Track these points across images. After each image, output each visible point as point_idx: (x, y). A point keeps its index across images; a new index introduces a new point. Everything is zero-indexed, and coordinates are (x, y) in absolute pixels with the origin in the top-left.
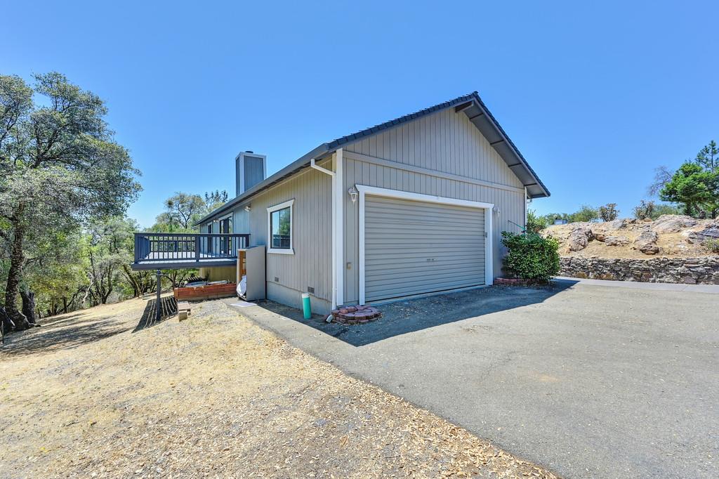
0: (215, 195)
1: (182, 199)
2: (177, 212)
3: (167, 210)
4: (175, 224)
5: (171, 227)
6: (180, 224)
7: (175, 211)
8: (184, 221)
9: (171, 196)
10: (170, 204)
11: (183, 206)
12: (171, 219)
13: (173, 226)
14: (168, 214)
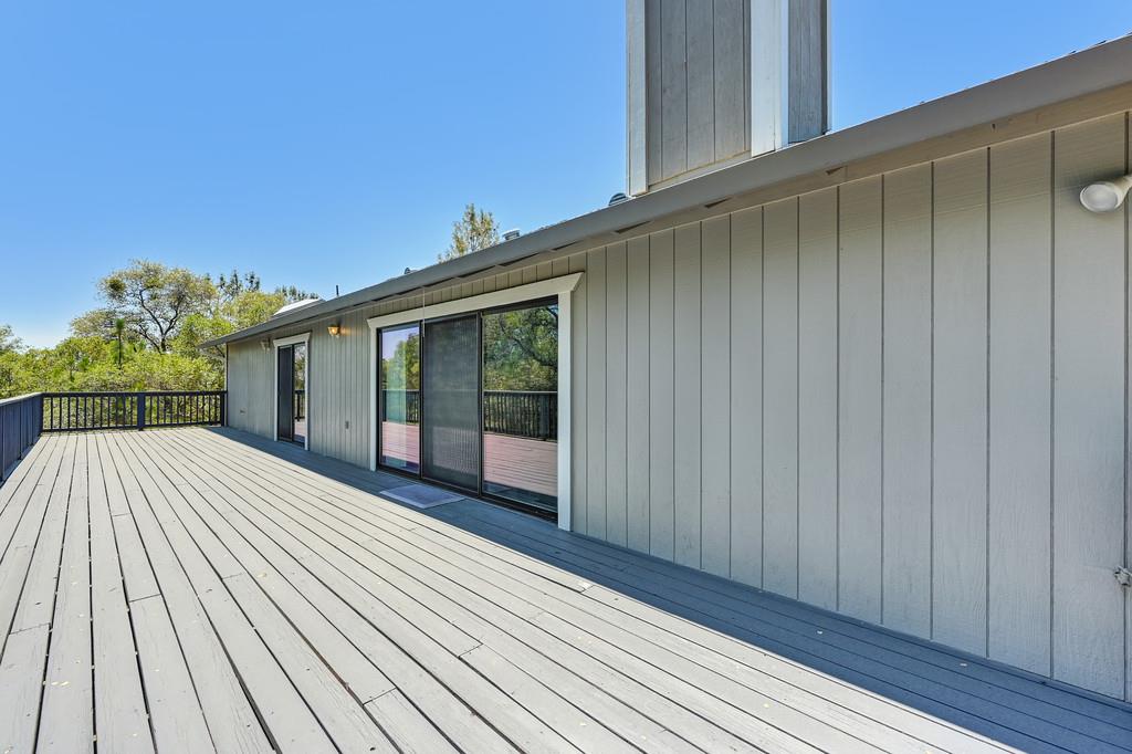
0: (228, 281)
1: (150, 280)
2: (137, 309)
3: (105, 304)
4: (132, 340)
5: (120, 347)
6: (146, 341)
7: (129, 308)
8: (157, 334)
9: (117, 271)
10: (116, 288)
11: (154, 297)
12: (120, 325)
13: (126, 346)
14: (109, 315)
